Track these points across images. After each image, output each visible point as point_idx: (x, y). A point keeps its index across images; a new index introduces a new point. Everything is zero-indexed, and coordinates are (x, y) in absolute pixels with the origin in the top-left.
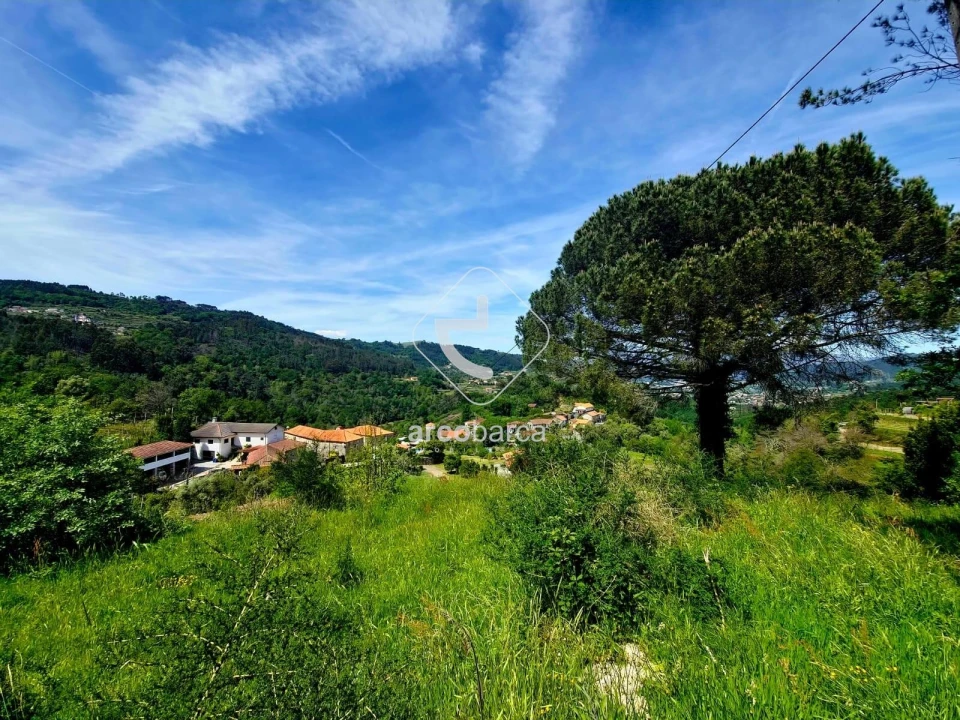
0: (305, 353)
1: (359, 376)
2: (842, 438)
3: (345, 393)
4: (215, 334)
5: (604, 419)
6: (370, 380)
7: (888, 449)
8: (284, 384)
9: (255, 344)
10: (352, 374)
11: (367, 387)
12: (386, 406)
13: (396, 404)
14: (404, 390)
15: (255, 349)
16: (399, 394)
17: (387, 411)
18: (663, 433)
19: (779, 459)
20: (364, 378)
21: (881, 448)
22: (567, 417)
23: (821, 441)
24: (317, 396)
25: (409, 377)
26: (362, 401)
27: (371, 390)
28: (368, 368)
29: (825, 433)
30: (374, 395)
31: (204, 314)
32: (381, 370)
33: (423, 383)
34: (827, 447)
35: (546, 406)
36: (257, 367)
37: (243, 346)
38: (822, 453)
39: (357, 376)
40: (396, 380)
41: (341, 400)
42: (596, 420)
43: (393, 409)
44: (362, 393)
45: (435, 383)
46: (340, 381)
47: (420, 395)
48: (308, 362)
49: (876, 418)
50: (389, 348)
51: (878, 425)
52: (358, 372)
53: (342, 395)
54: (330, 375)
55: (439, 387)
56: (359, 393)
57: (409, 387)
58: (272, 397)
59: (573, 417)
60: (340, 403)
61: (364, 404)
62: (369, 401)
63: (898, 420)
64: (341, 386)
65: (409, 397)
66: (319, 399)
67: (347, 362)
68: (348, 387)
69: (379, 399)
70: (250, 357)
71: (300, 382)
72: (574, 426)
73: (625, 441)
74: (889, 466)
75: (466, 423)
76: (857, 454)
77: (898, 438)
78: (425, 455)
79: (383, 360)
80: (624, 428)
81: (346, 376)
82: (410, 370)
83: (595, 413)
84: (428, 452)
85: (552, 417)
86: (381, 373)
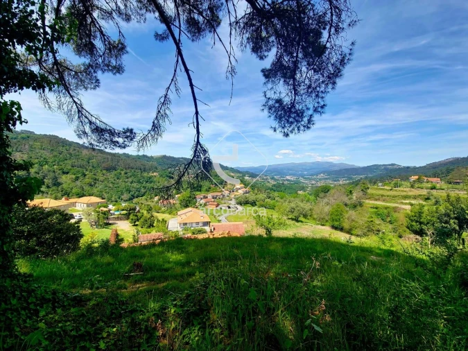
0: (89, 159)
1: (123, 172)
2: (354, 197)
3: (114, 182)
4: (27, 147)
5: (249, 192)
6: (129, 174)
7: (373, 202)
8: (74, 177)
9: (55, 153)
10: (119, 171)
11: (127, 178)
12: (138, 189)
13: (145, 187)
14: (149, 180)
15: (55, 156)
16: (147, 182)
17: (139, 191)
18: (277, 199)
19: (327, 209)
20: (126, 173)
21: (371, 202)
22: (230, 192)
23: (346, 199)
24: (95, 183)
25: (153, 173)
27: (130, 180)
28: (129, 168)
29: (348, 195)
30: (131, 183)
31: (23, 135)
32: (137, 169)
33: (161, 176)
34: (348, 202)
36: (55, 167)
37: (46, 154)
38: (346, 205)
40: (145, 174)
41: (111, 185)
42: (245, 193)
43: (143, 190)
44: (124, 181)
45: (168, 176)
46: (111, 176)
47: (159, 182)
48: (91, 164)
49: (368, 188)
50: (145, 159)
51: (369, 191)
52: (122, 170)
53: (112, 183)
54: (104, 172)
56: (122, 181)
57: (153, 178)
58: (62, 184)
59: (233, 191)
60: (110, 187)
61: (125, 187)
62: (128, 186)
63: (377, 189)
65: (153, 183)
66: (97, 185)
67: (116, 165)
68: (115, 178)
69: (135, 185)
70: (51, 160)
71: (85, 175)
72: (233, 196)
73: (257, 203)
74: (375, 210)
75: (176, 196)
76: (361, 205)
77: (377, 197)
78: (120, 214)
79: (138, 164)
80: (258, 196)
81: (115, 172)
82: (155, 169)
83: (245, 190)
84: (123, 212)
85: (222, 191)
86: (137, 171)
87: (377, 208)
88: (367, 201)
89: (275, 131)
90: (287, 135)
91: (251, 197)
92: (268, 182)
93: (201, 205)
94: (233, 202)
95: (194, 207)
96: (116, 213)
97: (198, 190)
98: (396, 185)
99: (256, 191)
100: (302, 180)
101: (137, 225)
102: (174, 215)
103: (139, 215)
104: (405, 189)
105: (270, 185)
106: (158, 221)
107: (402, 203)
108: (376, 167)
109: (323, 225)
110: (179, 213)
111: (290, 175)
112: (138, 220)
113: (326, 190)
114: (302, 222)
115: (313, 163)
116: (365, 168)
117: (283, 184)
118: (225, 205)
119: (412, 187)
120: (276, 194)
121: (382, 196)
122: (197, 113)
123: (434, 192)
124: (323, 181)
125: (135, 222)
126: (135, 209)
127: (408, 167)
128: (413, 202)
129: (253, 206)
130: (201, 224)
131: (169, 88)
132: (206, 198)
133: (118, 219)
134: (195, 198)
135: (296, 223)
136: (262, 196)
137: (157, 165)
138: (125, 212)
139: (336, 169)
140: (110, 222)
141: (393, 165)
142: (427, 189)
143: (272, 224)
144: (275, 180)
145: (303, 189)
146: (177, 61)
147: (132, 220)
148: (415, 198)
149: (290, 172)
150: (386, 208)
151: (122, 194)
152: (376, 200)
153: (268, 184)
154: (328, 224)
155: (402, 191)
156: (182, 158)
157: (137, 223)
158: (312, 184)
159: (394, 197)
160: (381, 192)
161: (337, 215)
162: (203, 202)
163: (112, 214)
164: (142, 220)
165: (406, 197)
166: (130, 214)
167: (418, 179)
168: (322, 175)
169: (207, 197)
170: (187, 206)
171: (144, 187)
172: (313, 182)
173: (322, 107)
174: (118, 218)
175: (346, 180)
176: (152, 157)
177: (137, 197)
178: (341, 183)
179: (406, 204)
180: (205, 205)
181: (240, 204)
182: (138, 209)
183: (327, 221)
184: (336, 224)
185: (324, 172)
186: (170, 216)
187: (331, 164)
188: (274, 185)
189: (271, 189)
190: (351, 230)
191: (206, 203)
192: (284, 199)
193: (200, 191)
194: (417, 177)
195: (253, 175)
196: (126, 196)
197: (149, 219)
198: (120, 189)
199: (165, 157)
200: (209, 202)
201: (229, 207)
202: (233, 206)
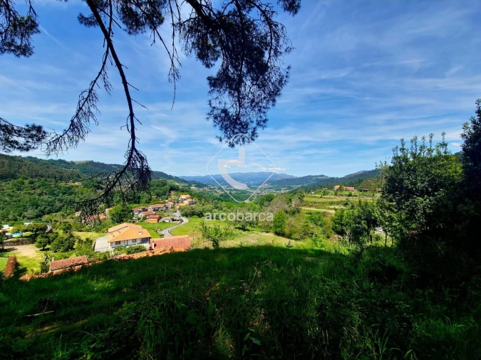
1: (26, 182)
2: (293, 205)
3: (12, 194)
5: (195, 203)
6: (37, 184)
7: (308, 208)
10: (20, 179)
11: (34, 189)
12: (51, 202)
13: (61, 201)
14: (69, 191)
16: (64, 194)
17: (52, 206)
18: (224, 208)
20: (32, 183)
21: (306, 208)
22: (174, 203)
23: (286, 207)
25: (74, 182)
26: (28, 200)
27: (39, 191)
28: (37, 176)
29: (288, 203)
30: (40, 195)
32: (49, 177)
33: (86, 186)
34: (288, 210)
35: (163, 197)
38: (287, 212)
39: (25, 181)
40: (62, 184)
41: (7, 199)
42: (191, 203)
43: (58, 204)
44: (29, 193)
45: (95, 186)
46: (8, 186)
47: (82, 194)
49: (304, 196)
50: (63, 164)
51: (305, 199)
52: (26, 179)
53: (9, 195)
55: (98, 189)
56: (25, 193)
57: (73, 189)
59: (178, 202)
60: (6, 201)
61: (30, 201)
62: (35, 199)
63: (310, 197)
64: (8, 189)
65: (73, 195)
67: (16, 171)
68: (15, 189)
69: (45, 197)
72: (178, 207)
73: (204, 214)
74: (309, 215)
75: (107, 210)
76: (299, 212)
77: (311, 204)
78: (22, 237)
79: (52, 171)
80: (204, 207)
81: (13, 181)
82: (78, 178)
83: (190, 200)
84: (24, 234)
85: (165, 203)
86: (48, 180)
87: (311, 214)
88: (303, 208)
89: (221, 140)
90: (232, 145)
91: (198, 208)
92: (216, 192)
93: (139, 219)
94: (178, 215)
95: (130, 222)
96: (15, 235)
97: (135, 203)
98: (325, 194)
99: (203, 202)
101: (48, 249)
102: (103, 232)
103: (51, 236)
104: (331, 197)
105: (218, 195)
106: (81, 241)
107: (329, 209)
108: (310, 178)
109: (267, 232)
110: (110, 230)
112: (49, 243)
113: (269, 199)
114: (248, 230)
118: (168, 218)
119: (336, 194)
120: (224, 204)
121: (315, 203)
122: (132, 115)
123: (350, 198)
124: (267, 191)
125: (45, 246)
126: (45, 228)
127: (333, 178)
128: (337, 207)
129: (200, 217)
130: (139, 241)
131: (95, 81)
132: (145, 210)
133: (18, 242)
134: (132, 211)
135: (243, 232)
136: (209, 206)
137: (79, 173)
138: (28, 233)
139: (279, 179)
140: (6, 248)
141: (322, 176)
142: (346, 196)
143: (219, 235)
144: (223, 190)
146: (107, 52)
147: (40, 243)
148: (338, 203)
150: (318, 213)
151: (25, 209)
152: (310, 206)
153: (215, 194)
154: (271, 230)
155: (330, 198)
156: (115, 165)
157: (48, 246)
158: (258, 194)
159: (324, 203)
160: (314, 200)
161: (279, 222)
162: (142, 215)
163: (8, 237)
164: (55, 242)
165: (332, 203)
166: (36, 235)
167: (340, 188)
168: (266, 185)
169: (147, 210)
170: (120, 221)
171: (59, 200)
172: (259, 192)
173: (264, 121)
175: (286, 189)
176: (73, 163)
177: (48, 213)
178: (282, 191)
179: (332, 209)
180: (145, 218)
181: (186, 215)
182: (49, 228)
183: (271, 228)
184: (279, 230)
185: (268, 182)
186: (97, 235)
187: (275, 175)
188: (222, 195)
189: (219, 199)
190: (291, 234)
191: (146, 216)
192: (232, 208)
193: (139, 203)
194: (339, 186)
195: (199, 185)
196: (30, 212)
197: (66, 240)
198: (21, 203)
199: (91, 163)
200: (149, 215)
201: (173, 220)
202: (178, 219)
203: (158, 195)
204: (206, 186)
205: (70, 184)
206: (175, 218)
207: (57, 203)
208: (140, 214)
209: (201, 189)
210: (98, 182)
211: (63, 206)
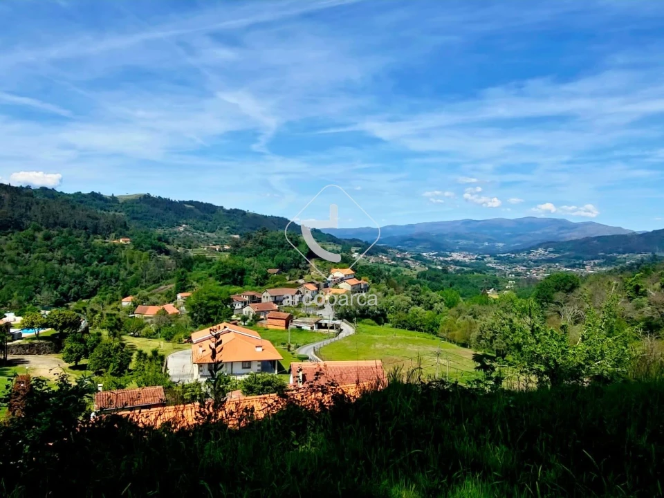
1: (40, 235)
3: (16, 258)
5: (366, 289)
6: (57, 240)
10: (30, 231)
11: (52, 250)
12: (79, 277)
13: (95, 275)
14: (109, 256)
16: (101, 261)
17: (81, 284)
18: (437, 306)
20: (47, 238)
22: (318, 286)
25: (117, 237)
26: (42, 270)
27: (59, 254)
28: (55, 224)
30: (61, 262)
32: (75, 227)
33: (138, 246)
39: (37, 234)
40: (98, 241)
41: (9, 267)
42: (357, 290)
43: (90, 282)
44: (44, 259)
45: (154, 247)
46: (9, 243)
47: (131, 262)
52: (39, 230)
53: (11, 261)
56: (38, 258)
57: (116, 251)
59: (326, 286)
60: (6, 273)
61: (45, 274)
62: (53, 269)
64: (10, 249)
65: (116, 265)
67: (21, 216)
68: (21, 250)
69: (70, 267)
73: (389, 316)
75: (179, 296)
78: (38, 337)
79: (80, 215)
80: (390, 299)
81: (17, 235)
82: (123, 229)
83: (355, 282)
84: (43, 332)
85: (297, 285)
86: (75, 232)
92: (408, 266)
93: (245, 319)
97: (235, 282)
99: (384, 287)
100: (490, 262)
101: (83, 367)
102: (180, 341)
103: (90, 339)
105: (412, 274)
106: (142, 355)
110: (193, 337)
111: (461, 249)
112: (86, 353)
115: (518, 222)
116: (646, 236)
117: (445, 271)
118: (307, 320)
120: (435, 295)
124: (543, 267)
125: (78, 359)
126: (76, 324)
129: (380, 323)
130: (255, 368)
132: (255, 300)
133: (32, 348)
134: (230, 301)
136: (399, 298)
137: (127, 219)
138: (48, 331)
139: (576, 235)
140: (9, 357)
144: (425, 262)
145: (496, 284)
147: (70, 351)
149: (463, 242)
151: (38, 290)
153: (407, 272)
156: (191, 203)
157: (83, 361)
158: (518, 274)
162: (249, 310)
163: (14, 337)
164: (97, 353)
166: (63, 336)
168: (541, 251)
169: (260, 301)
171: (92, 273)
172: (520, 269)
174: (31, 345)
175: (600, 265)
176: (114, 199)
177: (75, 300)
180: (256, 319)
181: (347, 317)
182: (84, 324)
185: (546, 245)
186: (169, 345)
187: (563, 225)
188: (423, 275)
191: (258, 313)
193: (241, 283)
196: (46, 295)
197: (116, 350)
198: (31, 278)
199: (147, 198)
200: (265, 312)
201: (320, 326)
202: (330, 323)
203: (283, 268)
204: (384, 251)
205: (111, 241)
206: (323, 322)
207: (90, 278)
208: (246, 310)
209: (372, 259)
210: (160, 239)
211: (99, 285)
